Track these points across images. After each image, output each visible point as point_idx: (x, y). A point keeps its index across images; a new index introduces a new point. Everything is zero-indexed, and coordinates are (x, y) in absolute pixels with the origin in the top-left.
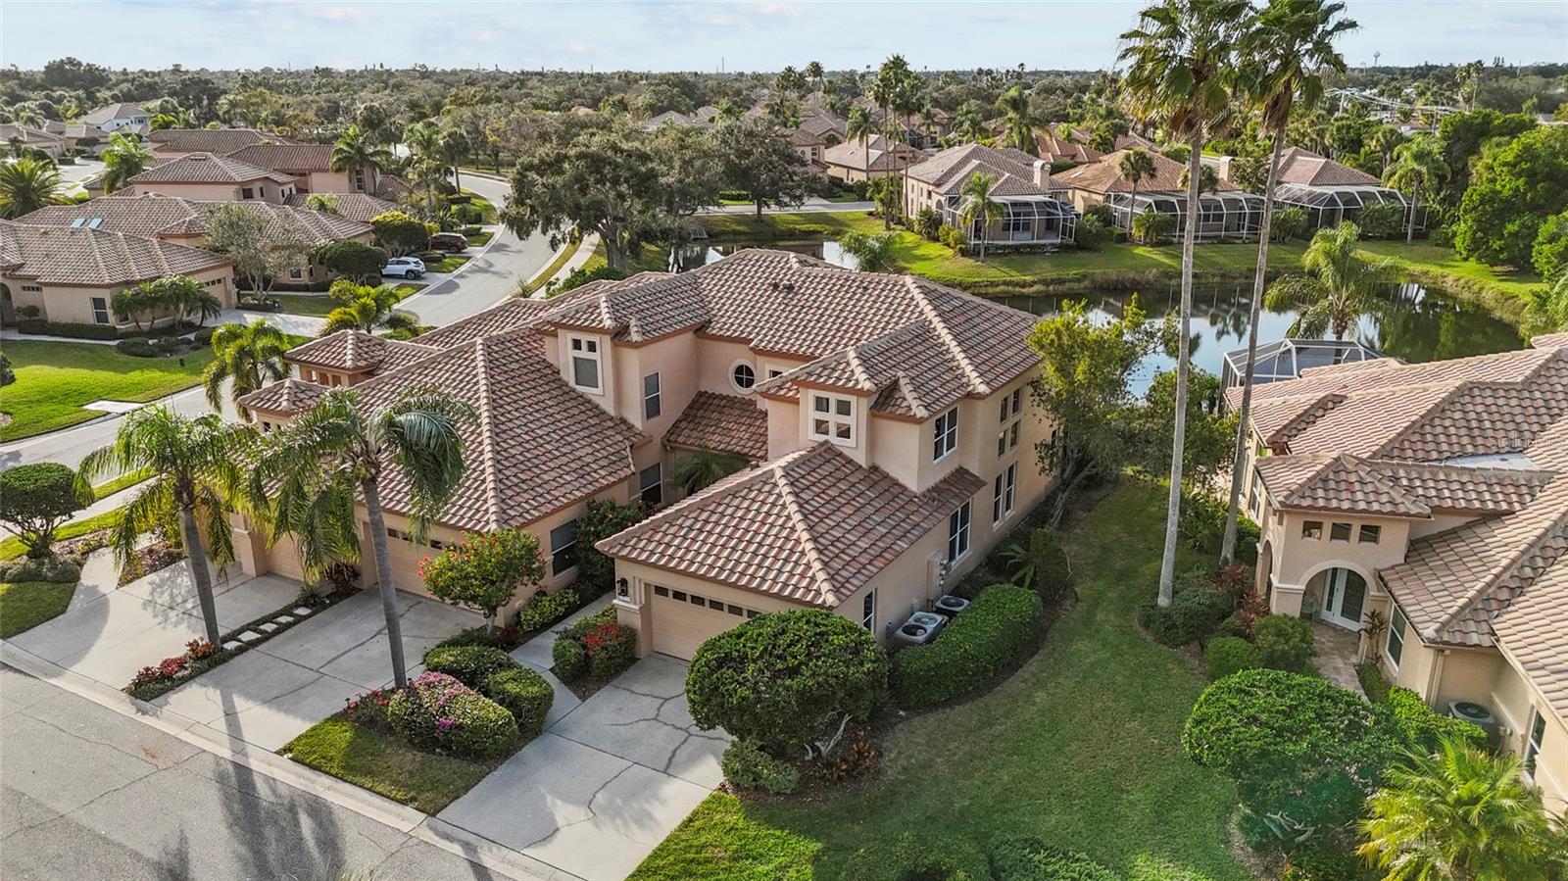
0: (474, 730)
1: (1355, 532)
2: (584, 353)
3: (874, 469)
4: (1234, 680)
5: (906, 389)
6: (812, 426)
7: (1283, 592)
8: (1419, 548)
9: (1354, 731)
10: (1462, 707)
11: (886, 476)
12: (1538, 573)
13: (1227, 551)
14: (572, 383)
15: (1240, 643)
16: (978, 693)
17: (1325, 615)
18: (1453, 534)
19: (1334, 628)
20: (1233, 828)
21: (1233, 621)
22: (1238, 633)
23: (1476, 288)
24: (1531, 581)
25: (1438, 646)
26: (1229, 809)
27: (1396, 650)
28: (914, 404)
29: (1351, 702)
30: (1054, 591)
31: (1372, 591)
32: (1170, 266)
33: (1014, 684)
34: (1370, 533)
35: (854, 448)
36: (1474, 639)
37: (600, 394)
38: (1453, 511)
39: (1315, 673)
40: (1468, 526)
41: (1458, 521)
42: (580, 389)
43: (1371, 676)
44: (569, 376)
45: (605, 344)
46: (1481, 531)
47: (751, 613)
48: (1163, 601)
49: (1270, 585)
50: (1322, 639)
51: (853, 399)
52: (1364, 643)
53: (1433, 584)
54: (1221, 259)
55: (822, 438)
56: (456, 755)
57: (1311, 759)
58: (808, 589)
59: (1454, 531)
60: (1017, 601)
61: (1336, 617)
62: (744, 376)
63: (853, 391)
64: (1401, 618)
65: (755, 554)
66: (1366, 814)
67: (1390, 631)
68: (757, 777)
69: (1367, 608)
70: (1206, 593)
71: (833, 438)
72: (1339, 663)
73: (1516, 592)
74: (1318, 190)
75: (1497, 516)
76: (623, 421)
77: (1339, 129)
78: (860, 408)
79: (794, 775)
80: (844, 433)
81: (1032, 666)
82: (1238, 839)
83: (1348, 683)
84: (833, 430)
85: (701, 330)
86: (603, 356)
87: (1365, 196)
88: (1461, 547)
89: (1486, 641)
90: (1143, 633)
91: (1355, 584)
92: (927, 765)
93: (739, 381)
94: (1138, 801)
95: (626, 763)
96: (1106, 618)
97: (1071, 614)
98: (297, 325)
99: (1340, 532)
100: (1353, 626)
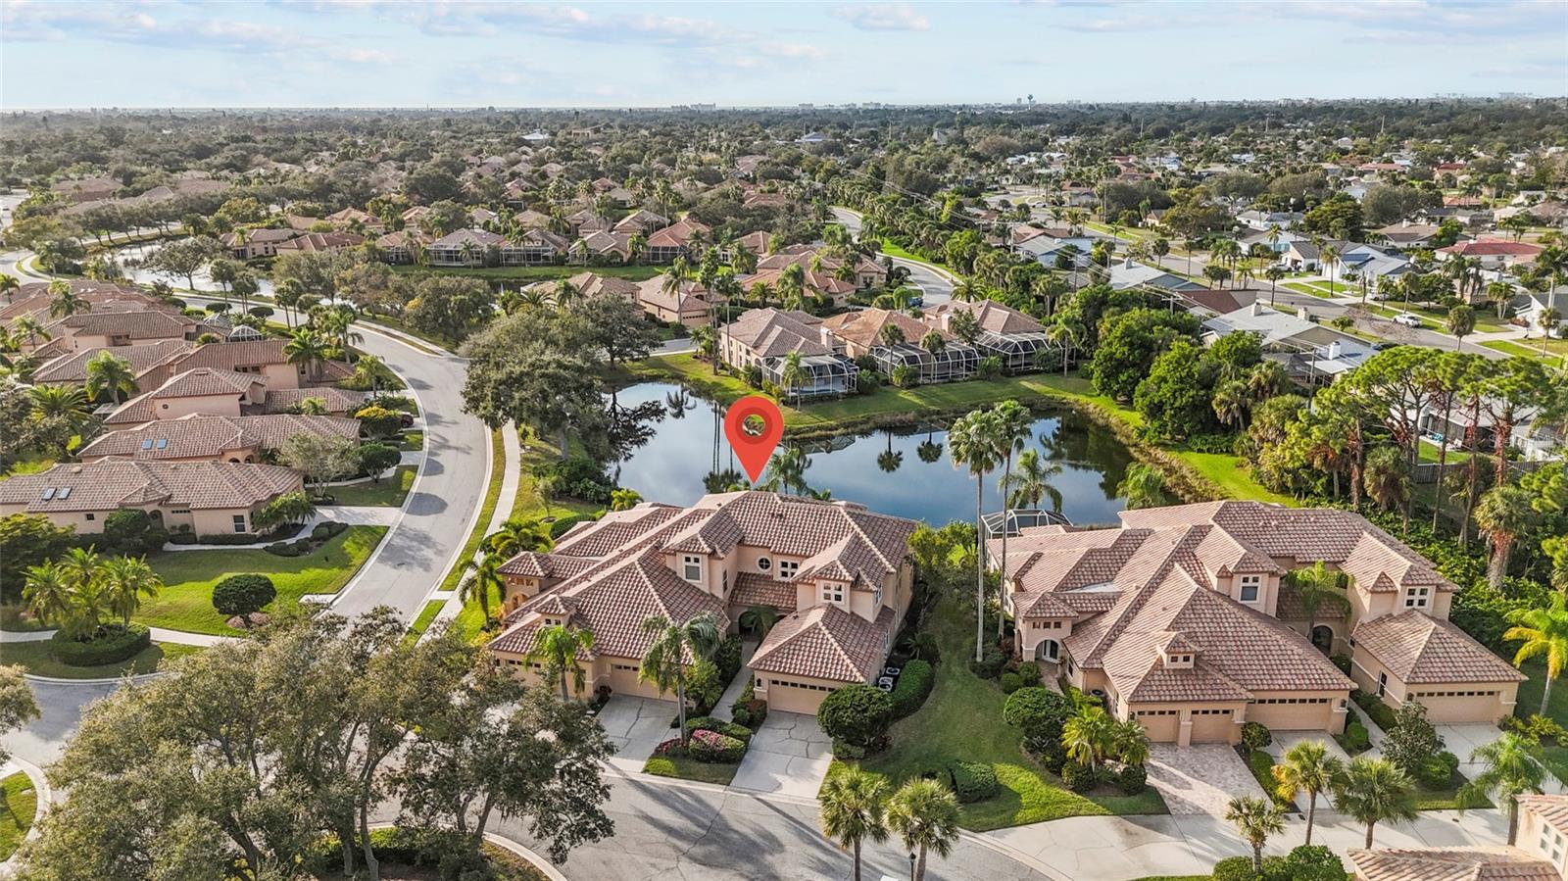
0: (732, 751)
1: (1052, 625)
2: (692, 563)
3: (852, 613)
4: (1017, 693)
5: (864, 576)
6: (822, 596)
7: (1027, 652)
8: (1076, 628)
9: (1058, 705)
10: (1094, 692)
11: (858, 617)
12: (1117, 637)
13: (1001, 632)
14: (684, 578)
15: (1011, 675)
16: (915, 710)
17: (1044, 657)
18: (1087, 622)
19: (1046, 662)
20: (1021, 746)
21: (1009, 664)
22: (1011, 671)
23: (1106, 415)
24: (1114, 641)
25: (1084, 670)
26: (1019, 739)
27: (1071, 671)
28: (870, 584)
29: (1057, 696)
30: (932, 658)
31: (1060, 648)
32: (921, 406)
33: (928, 703)
34: (1058, 625)
35: (844, 605)
36: (1096, 666)
37: (701, 583)
38: (1087, 612)
39: (1043, 686)
40: (1093, 617)
41: (1090, 616)
42: (688, 581)
43: (1063, 683)
44: (682, 575)
45: (704, 560)
46: (1097, 620)
47: (830, 690)
48: (979, 659)
49: (1021, 648)
50: (1044, 669)
51: (843, 584)
52: (1059, 670)
53: (1081, 644)
54: (952, 397)
55: (827, 601)
56: (723, 762)
57: (1046, 718)
58: (851, 676)
59: (1087, 620)
60: (919, 667)
61: (1048, 658)
62: (765, 564)
63: (844, 581)
64: (1072, 660)
65: (822, 663)
66: (1064, 732)
67: (1067, 664)
68: (849, 753)
69: (1059, 655)
70: (998, 656)
71: (833, 601)
72: (1051, 678)
73: (1109, 645)
74: (1007, 339)
75: (1102, 613)
76: (713, 596)
77: (1014, 273)
78: (846, 589)
79: (863, 751)
80: (838, 598)
81: (932, 695)
82: (1024, 750)
83: (1056, 689)
84: (833, 597)
85: (741, 542)
86: (703, 565)
87: (1038, 343)
88: (1091, 627)
89: (1100, 666)
90: (973, 674)
91: (1054, 644)
92: (907, 741)
93: (762, 566)
94: (988, 743)
95: (790, 757)
96: (956, 669)
97: (941, 669)
98: (366, 516)
99: (1047, 625)
100: (1056, 661)
